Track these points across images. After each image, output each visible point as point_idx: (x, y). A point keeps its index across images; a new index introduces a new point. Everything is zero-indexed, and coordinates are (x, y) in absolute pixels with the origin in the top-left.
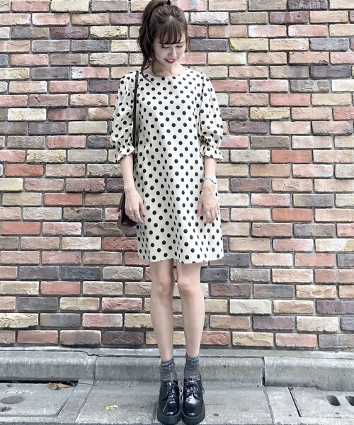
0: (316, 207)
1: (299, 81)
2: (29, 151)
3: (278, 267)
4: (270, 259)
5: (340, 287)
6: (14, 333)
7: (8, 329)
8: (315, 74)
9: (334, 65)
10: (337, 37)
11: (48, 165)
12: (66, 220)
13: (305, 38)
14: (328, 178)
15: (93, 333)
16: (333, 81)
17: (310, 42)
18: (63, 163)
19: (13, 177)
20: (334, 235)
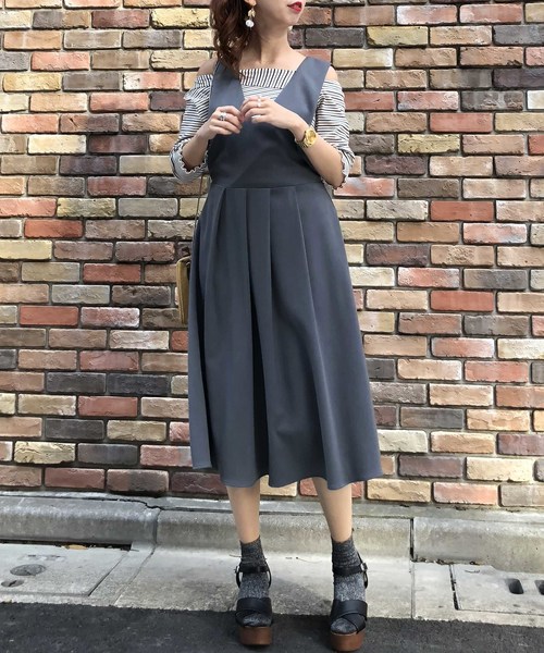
0: (499, 290)
1: (476, 93)
2: (61, 200)
3: (439, 381)
4: (426, 369)
5: (536, 413)
6: (40, 471)
7: (31, 465)
8: (502, 82)
9: (531, 67)
10: (538, 23)
11: (90, 221)
12: (116, 305)
13: (486, 24)
14: (518, 245)
15: (156, 474)
16: (529, 92)
17: (494, 32)
18: (111, 218)
19: (37, 238)
20: (527, 333)
